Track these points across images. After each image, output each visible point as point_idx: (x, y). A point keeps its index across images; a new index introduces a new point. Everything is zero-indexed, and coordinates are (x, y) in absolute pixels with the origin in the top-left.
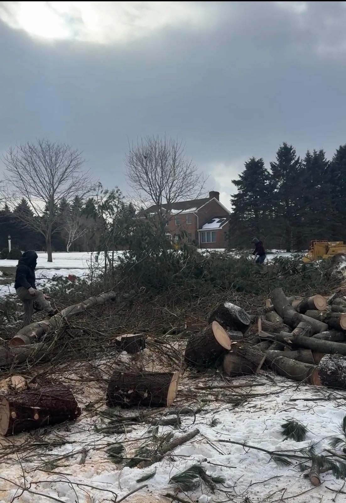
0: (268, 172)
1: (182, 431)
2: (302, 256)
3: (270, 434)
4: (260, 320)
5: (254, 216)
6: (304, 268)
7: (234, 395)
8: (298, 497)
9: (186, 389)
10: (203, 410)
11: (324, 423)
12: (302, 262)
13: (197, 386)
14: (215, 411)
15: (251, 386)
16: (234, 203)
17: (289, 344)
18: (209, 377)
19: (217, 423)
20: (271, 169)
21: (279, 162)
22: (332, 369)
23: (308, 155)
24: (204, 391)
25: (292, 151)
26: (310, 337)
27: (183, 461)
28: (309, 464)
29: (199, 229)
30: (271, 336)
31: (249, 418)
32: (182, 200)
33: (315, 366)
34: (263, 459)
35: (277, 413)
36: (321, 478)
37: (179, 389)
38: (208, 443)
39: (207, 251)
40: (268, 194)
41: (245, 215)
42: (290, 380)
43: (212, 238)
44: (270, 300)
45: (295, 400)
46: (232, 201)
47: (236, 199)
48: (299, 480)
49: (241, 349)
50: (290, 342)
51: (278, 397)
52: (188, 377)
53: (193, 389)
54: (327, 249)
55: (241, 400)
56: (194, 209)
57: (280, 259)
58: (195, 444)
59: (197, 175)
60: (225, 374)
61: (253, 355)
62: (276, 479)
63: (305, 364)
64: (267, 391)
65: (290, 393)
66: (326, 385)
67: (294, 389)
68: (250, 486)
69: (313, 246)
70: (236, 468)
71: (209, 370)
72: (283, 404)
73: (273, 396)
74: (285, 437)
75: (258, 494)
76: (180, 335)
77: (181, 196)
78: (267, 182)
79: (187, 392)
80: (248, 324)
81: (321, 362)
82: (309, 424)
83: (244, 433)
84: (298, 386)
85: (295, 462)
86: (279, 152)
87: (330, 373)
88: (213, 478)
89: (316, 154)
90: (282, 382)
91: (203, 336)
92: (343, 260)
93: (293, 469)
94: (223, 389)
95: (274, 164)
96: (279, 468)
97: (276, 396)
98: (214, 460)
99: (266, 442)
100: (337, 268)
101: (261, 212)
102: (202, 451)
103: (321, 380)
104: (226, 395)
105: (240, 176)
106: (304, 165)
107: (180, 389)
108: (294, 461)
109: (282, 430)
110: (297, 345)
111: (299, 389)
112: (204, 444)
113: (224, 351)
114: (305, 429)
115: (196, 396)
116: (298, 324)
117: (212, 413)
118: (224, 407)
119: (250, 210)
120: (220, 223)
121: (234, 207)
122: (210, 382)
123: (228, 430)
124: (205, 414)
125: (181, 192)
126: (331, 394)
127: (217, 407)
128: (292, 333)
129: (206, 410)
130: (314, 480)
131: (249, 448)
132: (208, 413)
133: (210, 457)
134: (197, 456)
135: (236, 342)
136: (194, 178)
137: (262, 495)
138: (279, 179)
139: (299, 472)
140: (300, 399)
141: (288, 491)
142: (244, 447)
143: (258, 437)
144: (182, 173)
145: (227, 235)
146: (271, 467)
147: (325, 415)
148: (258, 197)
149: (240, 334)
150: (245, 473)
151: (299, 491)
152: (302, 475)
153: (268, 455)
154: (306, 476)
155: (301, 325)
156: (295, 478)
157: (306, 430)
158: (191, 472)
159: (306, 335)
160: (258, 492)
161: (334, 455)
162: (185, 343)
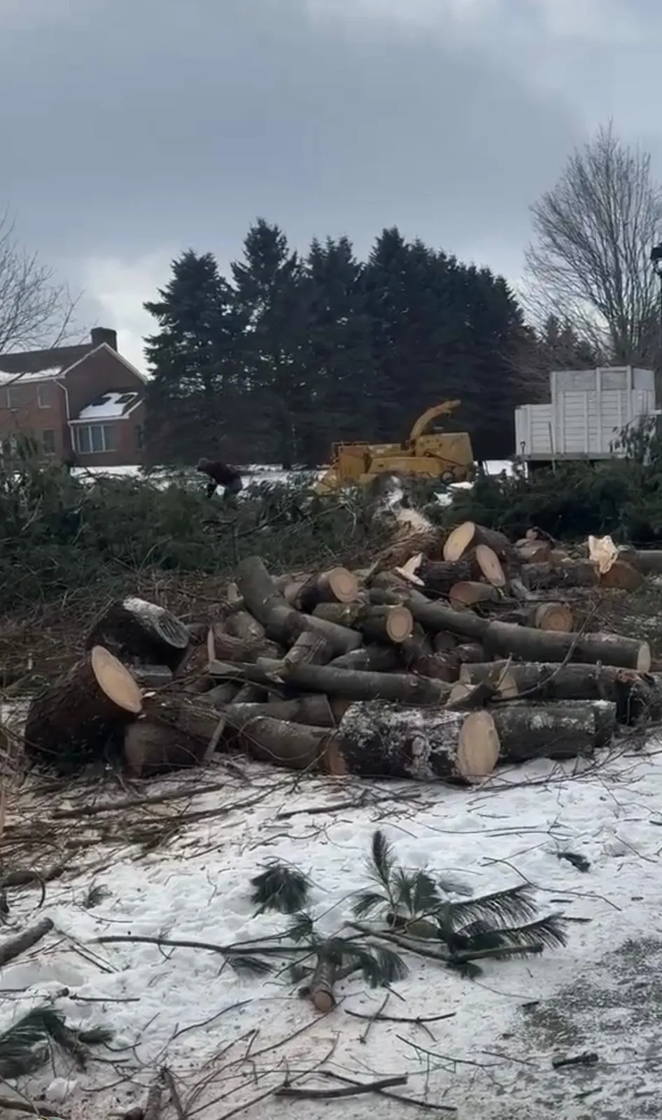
0: (229, 287)
1: (9, 928)
2: (312, 478)
3: (226, 905)
4: (210, 635)
5: (203, 387)
6: (317, 506)
7: (148, 822)
8: (283, 1047)
9: (29, 822)
10: (68, 869)
11: (348, 860)
12: (313, 493)
13: (57, 810)
14: (98, 867)
15: (191, 794)
16: (153, 356)
17: (276, 685)
18: (89, 783)
19: (101, 896)
20: (235, 279)
21: (252, 262)
22: (368, 735)
23: (315, 247)
24: (74, 822)
25: (278, 239)
26: (323, 665)
27: (11, 1004)
28: (311, 962)
29: (71, 419)
30: (235, 669)
31: (181, 874)
32: (18, 350)
33: (333, 732)
34: (207, 967)
35: (246, 853)
36: (338, 991)
37: (7, 824)
38: (73, 949)
39: (90, 475)
40: (233, 335)
41: (182, 386)
42: (280, 769)
43: (106, 440)
44: (234, 584)
45: (288, 816)
46: (149, 351)
47: (157, 347)
48: (288, 1003)
49: (166, 709)
50: (280, 680)
51: (252, 812)
52: (31, 790)
53: (46, 821)
54: (368, 461)
55: (165, 831)
56: (57, 371)
57: (262, 488)
58: (40, 957)
59: (52, 288)
60: (128, 772)
61: (195, 719)
62: (235, 1012)
63: (310, 728)
64: (227, 803)
65: (279, 801)
66: (358, 772)
67: (289, 788)
68: (174, 1037)
69: (337, 455)
70: (138, 1000)
71: (89, 766)
72: (260, 829)
73: (239, 812)
74: (259, 906)
75: (195, 1054)
76: (14, 686)
77: (14, 340)
78: (228, 309)
79: (30, 827)
80: (183, 646)
81: (344, 721)
82: (315, 868)
83: (164, 913)
84: (299, 781)
85: (280, 963)
86: (249, 240)
87: (364, 743)
88: (82, 1034)
89: (333, 248)
90: (262, 776)
91: (69, 686)
92: (395, 485)
93: (277, 980)
94: (121, 811)
95: (241, 267)
96: (242, 983)
97: (246, 812)
98: (87, 990)
99: (216, 926)
100: (383, 504)
101: (219, 378)
102: (57, 973)
103: (347, 761)
104: (129, 824)
105: (163, 293)
106: (308, 271)
107: (12, 823)
108: (277, 962)
109: (254, 890)
110: (295, 687)
111: (299, 788)
112: (63, 954)
113: (124, 717)
114: (306, 880)
115: (52, 836)
116: (297, 638)
117: (90, 874)
118: (122, 853)
119: (192, 374)
120: (123, 405)
121: (154, 366)
122: (92, 795)
123: (127, 911)
124: (73, 877)
125: (14, 328)
126: (366, 791)
127: (104, 857)
128: (283, 661)
129: (76, 868)
130: (321, 998)
131: (172, 947)
132: (79, 875)
133: (79, 982)
134: (44, 984)
135: (153, 693)
136: (44, 296)
137: (202, 1056)
138: (254, 301)
139: (288, 984)
140: (300, 812)
141: (262, 1034)
142: (162, 946)
143: (197, 917)
144: (12, 284)
145: (140, 433)
146: (225, 984)
147: (350, 843)
148: (210, 343)
149: (164, 673)
150: (163, 1008)
151: (286, 1030)
152: (296, 992)
153: (218, 956)
154: (305, 993)
155: (303, 638)
156: (278, 1001)
157: (307, 883)
158: (27, 1027)
159: (314, 662)
160: (193, 1049)
161: (367, 932)
162: (24, 706)
